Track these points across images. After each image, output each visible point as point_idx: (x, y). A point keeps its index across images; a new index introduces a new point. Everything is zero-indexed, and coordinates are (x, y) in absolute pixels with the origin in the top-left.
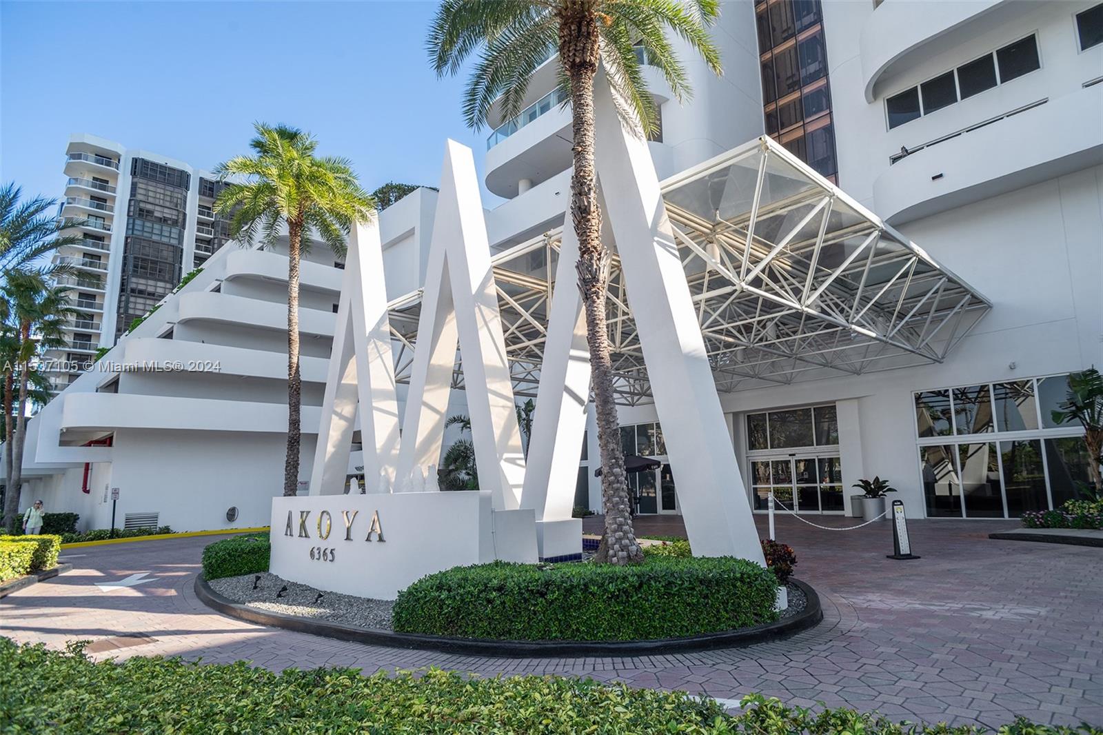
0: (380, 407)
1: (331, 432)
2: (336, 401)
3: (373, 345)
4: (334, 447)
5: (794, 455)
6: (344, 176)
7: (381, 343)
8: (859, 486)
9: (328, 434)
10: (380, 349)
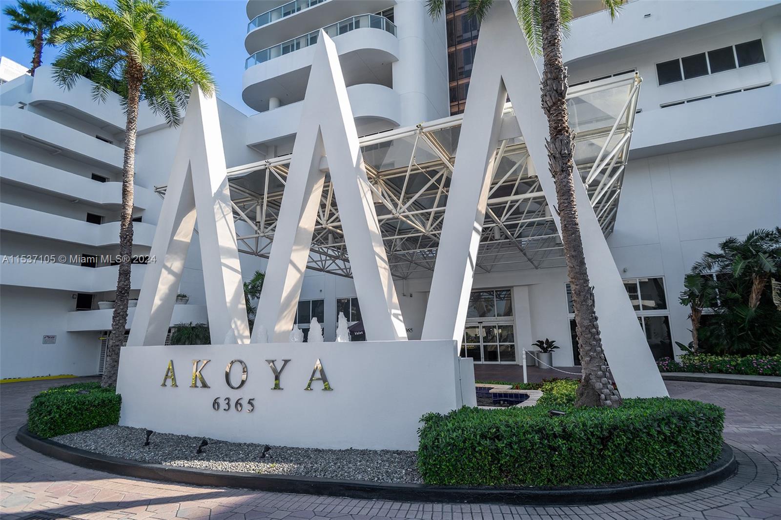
0: (226, 263)
1: (159, 285)
2: (167, 256)
3: (218, 206)
4: (161, 300)
5: (482, 323)
6: (190, 43)
7: (224, 205)
8: (536, 344)
9: (157, 287)
10: (223, 210)
